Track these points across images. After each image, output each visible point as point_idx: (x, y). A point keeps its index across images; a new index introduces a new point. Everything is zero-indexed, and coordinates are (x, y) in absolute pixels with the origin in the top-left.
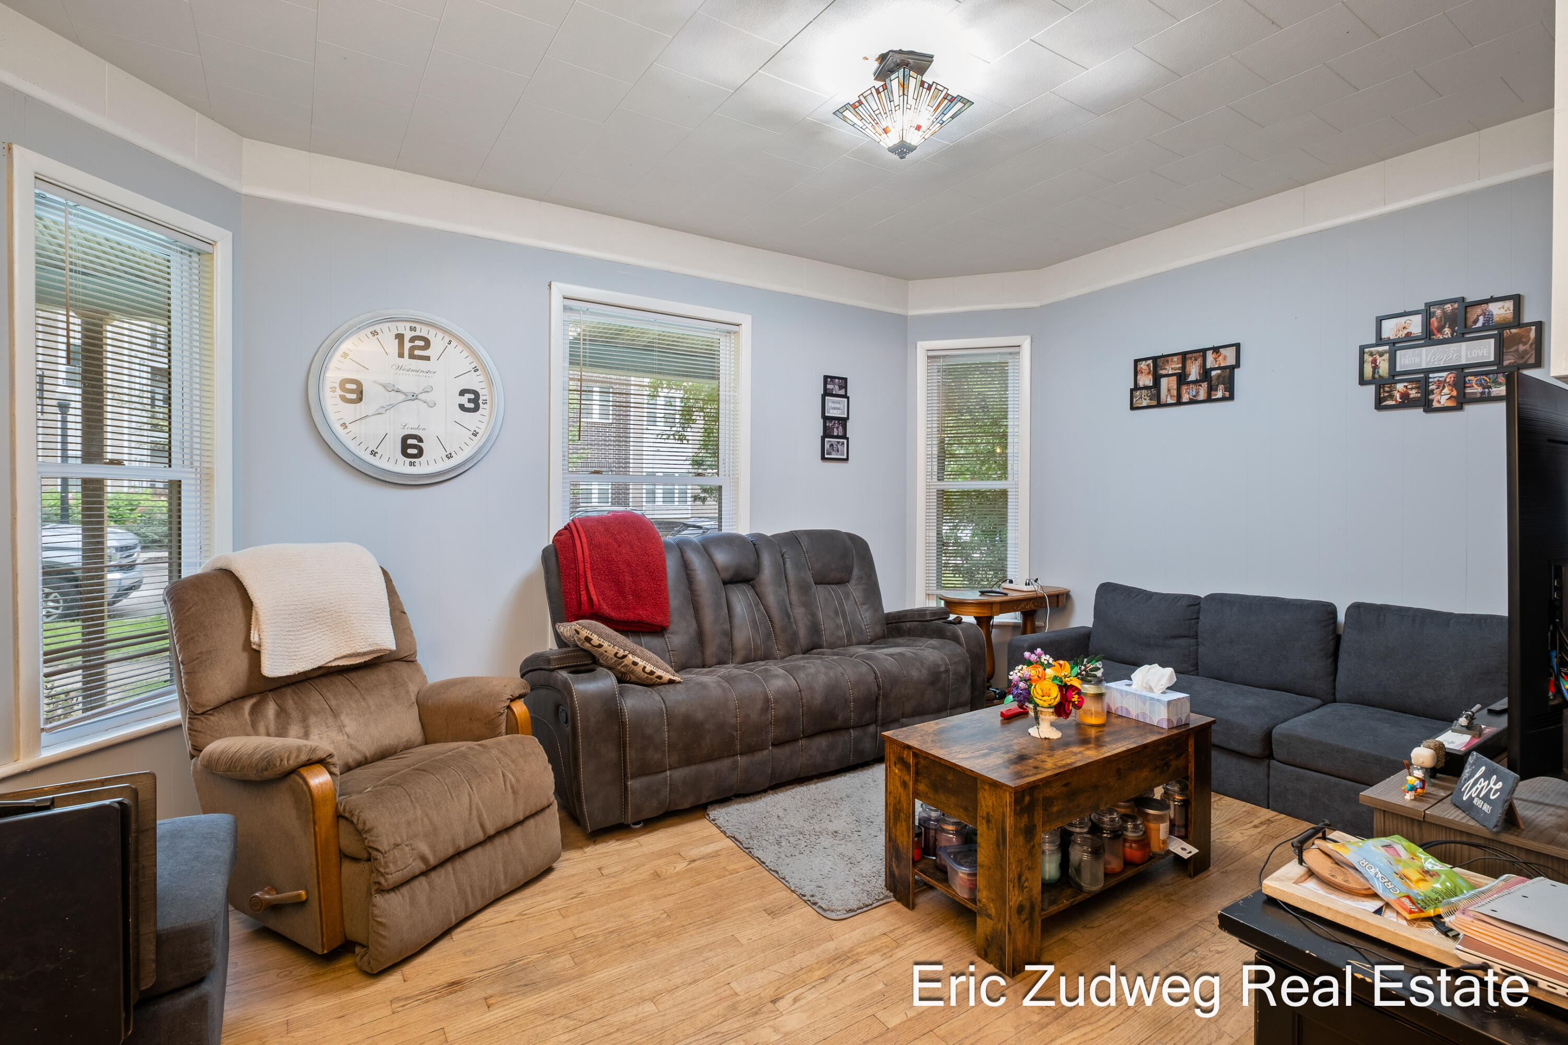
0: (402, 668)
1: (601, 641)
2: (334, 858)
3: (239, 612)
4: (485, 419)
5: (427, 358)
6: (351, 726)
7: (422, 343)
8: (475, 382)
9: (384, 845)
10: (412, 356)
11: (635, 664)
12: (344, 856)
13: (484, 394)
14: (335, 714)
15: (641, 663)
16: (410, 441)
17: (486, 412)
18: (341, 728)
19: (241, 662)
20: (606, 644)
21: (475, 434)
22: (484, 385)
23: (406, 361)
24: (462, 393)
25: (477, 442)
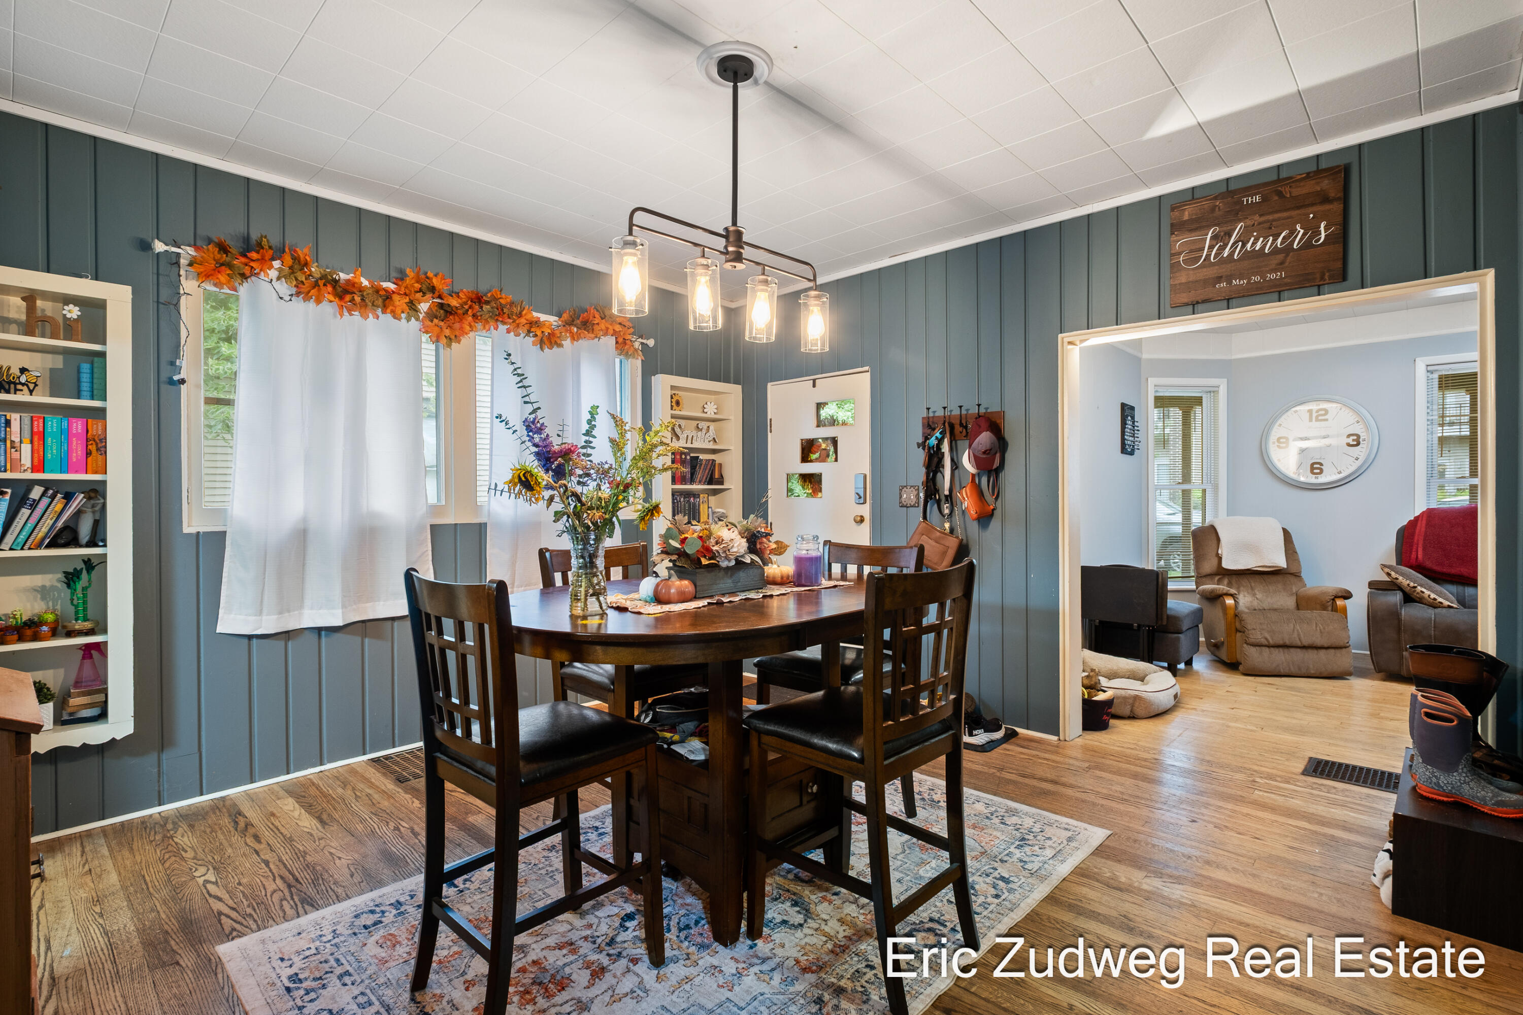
0: (1292, 578)
1: (1397, 576)
2: (1234, 629)
3: (1215, 542)
4: (1363, 450)
5: (1327, 420)
6: (1259, 596)
7: (1323, 412)
8: (1358, 429)
9: (1249, 627)
10: (1317, 420)
11: (1423, 592)
12: (1237, 631)
13: (1363, 436)
14: (1252, 589)
15: (1427, 592)
16: (1315, 466)
17: (1364, 446)
18: (1254, 595)
19: (1215, 561)
20: (1400, 578)
21: (1357, 459)
22: (1363, 430)
23: (1314, 423)
24: (1349, 436)
25: (1359, 463)
